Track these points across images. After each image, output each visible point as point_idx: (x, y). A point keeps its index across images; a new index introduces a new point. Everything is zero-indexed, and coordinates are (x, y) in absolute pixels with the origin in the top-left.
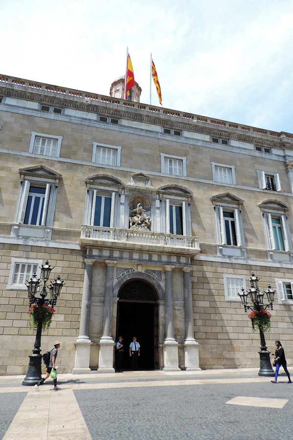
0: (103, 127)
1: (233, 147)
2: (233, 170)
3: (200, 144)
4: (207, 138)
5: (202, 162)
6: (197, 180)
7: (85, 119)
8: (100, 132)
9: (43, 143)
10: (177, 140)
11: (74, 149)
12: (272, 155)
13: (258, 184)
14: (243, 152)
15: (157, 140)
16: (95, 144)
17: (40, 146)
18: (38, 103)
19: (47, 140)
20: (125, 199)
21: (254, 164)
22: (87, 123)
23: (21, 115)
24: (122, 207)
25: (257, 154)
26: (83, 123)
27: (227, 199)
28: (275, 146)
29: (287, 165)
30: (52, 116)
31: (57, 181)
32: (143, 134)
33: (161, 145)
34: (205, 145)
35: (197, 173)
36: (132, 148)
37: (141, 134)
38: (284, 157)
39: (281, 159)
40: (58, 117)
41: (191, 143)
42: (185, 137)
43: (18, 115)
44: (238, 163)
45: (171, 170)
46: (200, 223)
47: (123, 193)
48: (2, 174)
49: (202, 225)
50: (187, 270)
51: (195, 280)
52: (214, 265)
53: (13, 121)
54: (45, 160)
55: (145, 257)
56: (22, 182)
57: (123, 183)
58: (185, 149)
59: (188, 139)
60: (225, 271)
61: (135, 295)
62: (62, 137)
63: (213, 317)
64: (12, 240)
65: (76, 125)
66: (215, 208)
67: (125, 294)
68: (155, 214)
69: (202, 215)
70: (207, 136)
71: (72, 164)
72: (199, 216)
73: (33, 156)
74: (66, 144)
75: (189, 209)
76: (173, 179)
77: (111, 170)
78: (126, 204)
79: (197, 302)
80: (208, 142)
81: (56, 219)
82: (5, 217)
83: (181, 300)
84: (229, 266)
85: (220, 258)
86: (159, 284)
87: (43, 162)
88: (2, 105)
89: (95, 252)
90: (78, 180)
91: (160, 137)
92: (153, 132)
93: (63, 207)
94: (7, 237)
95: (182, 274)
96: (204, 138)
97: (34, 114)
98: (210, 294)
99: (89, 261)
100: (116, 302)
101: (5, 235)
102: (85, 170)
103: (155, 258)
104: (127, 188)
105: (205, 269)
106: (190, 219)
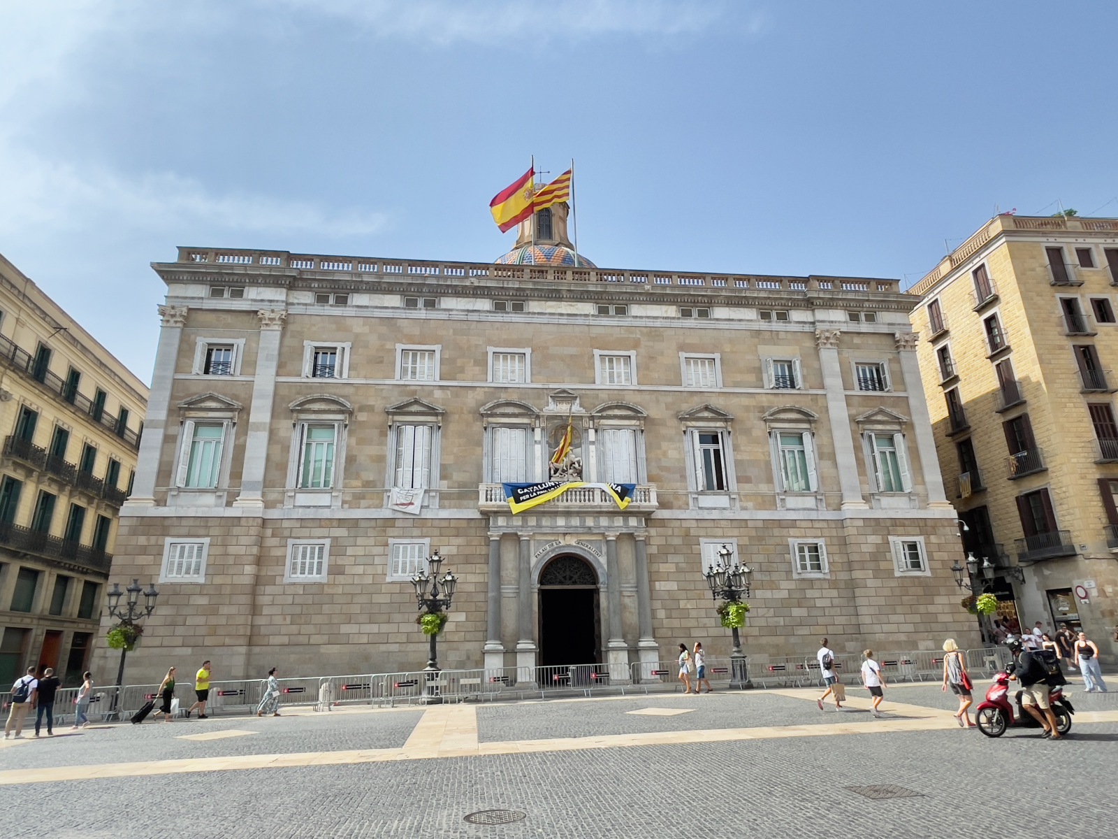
0: (500, 319)
1: (717, 320)
2: (718, 361)
3: (658, 323)
4: (672, 311)
5: (662, 354)
6: (655, 388)
7: (473, 311)
8: (497, 328)
9: (414, 361)
10: (621, 323)
11: (459, 362)
12: (790, 322)
13: (761, 380)
14: (736, 326)
15: (586, 328)
16: (491, 350)
17: (410, 365)
18: (399, 296)
19: (419, 353)
20: (542, 433)
21: (756, 346)
22: (475, 317)
23: (377, 320)
24: (538, 448)
25: (763, 325)
26: (470, 318)
27: (706, 414)
28: (796, 305)
29: (818, 339)
30: (421, 313)
31: (440, 418)
32: (564, 321)
33: (594, 336)
34: (668, 324)
35: (656, 375)
36: (547, 348)
37: (561, 321)
38: (813, 323)
39: (807, 328)
40: (433, 315)
41: (643, 324)
42: (634, 317)
43: (373, 320)
44: (727, 348)
45: (611, 375)
46: (660, 459)
47: (537, 425)
48: (362, 417)
49: (664, 463)
50: (639, 536)
51: (653, 550)
52: (685, 524)
53: (368, 331)
54: (419, 388)
55: (575, 521)
56: (390, 427)
57: (536, 410)
58: (634, 336)
59: (638, 319)
60: (702, 532)
61: (565, 578)
62: (440, 346)
63: (682, 604)
64: (386, 513)
65: (459, 324)
66: (685, 432)
67: (549, 577)
68: (589, 453)
69: (664, 445)
70: (671, 307)
71: (459, 388)
72: (659, 448)
73: (402, 383)
74: (447, 356)
75: (642, 439)
76: (616, 392)
77: (517, 390)
78: (544, 442)
79: (657, 583)
80: (674, 318)
81: (443, 477)
82: (373, 481)
83: (632, 581)
84: (710, 524)
85: (694, 513)
86: (598, 560)
87: (416, 390)
88: (349, 307)
89: (501, 521)
90: (470, 412)
91: (592, 323)
92: (581, 315)
93: (452, 457)
94: (379, 510)
95: (633, 543)
96: (666, 311)
97: (396, 315)
98: (679, 570)
99: (494, 535)
100: (536, 590)
101: (376, 507)
102: (479, 395)
103: (590, 522)
104: (543, 416)
105: (670, 533)
106: (644, 456)
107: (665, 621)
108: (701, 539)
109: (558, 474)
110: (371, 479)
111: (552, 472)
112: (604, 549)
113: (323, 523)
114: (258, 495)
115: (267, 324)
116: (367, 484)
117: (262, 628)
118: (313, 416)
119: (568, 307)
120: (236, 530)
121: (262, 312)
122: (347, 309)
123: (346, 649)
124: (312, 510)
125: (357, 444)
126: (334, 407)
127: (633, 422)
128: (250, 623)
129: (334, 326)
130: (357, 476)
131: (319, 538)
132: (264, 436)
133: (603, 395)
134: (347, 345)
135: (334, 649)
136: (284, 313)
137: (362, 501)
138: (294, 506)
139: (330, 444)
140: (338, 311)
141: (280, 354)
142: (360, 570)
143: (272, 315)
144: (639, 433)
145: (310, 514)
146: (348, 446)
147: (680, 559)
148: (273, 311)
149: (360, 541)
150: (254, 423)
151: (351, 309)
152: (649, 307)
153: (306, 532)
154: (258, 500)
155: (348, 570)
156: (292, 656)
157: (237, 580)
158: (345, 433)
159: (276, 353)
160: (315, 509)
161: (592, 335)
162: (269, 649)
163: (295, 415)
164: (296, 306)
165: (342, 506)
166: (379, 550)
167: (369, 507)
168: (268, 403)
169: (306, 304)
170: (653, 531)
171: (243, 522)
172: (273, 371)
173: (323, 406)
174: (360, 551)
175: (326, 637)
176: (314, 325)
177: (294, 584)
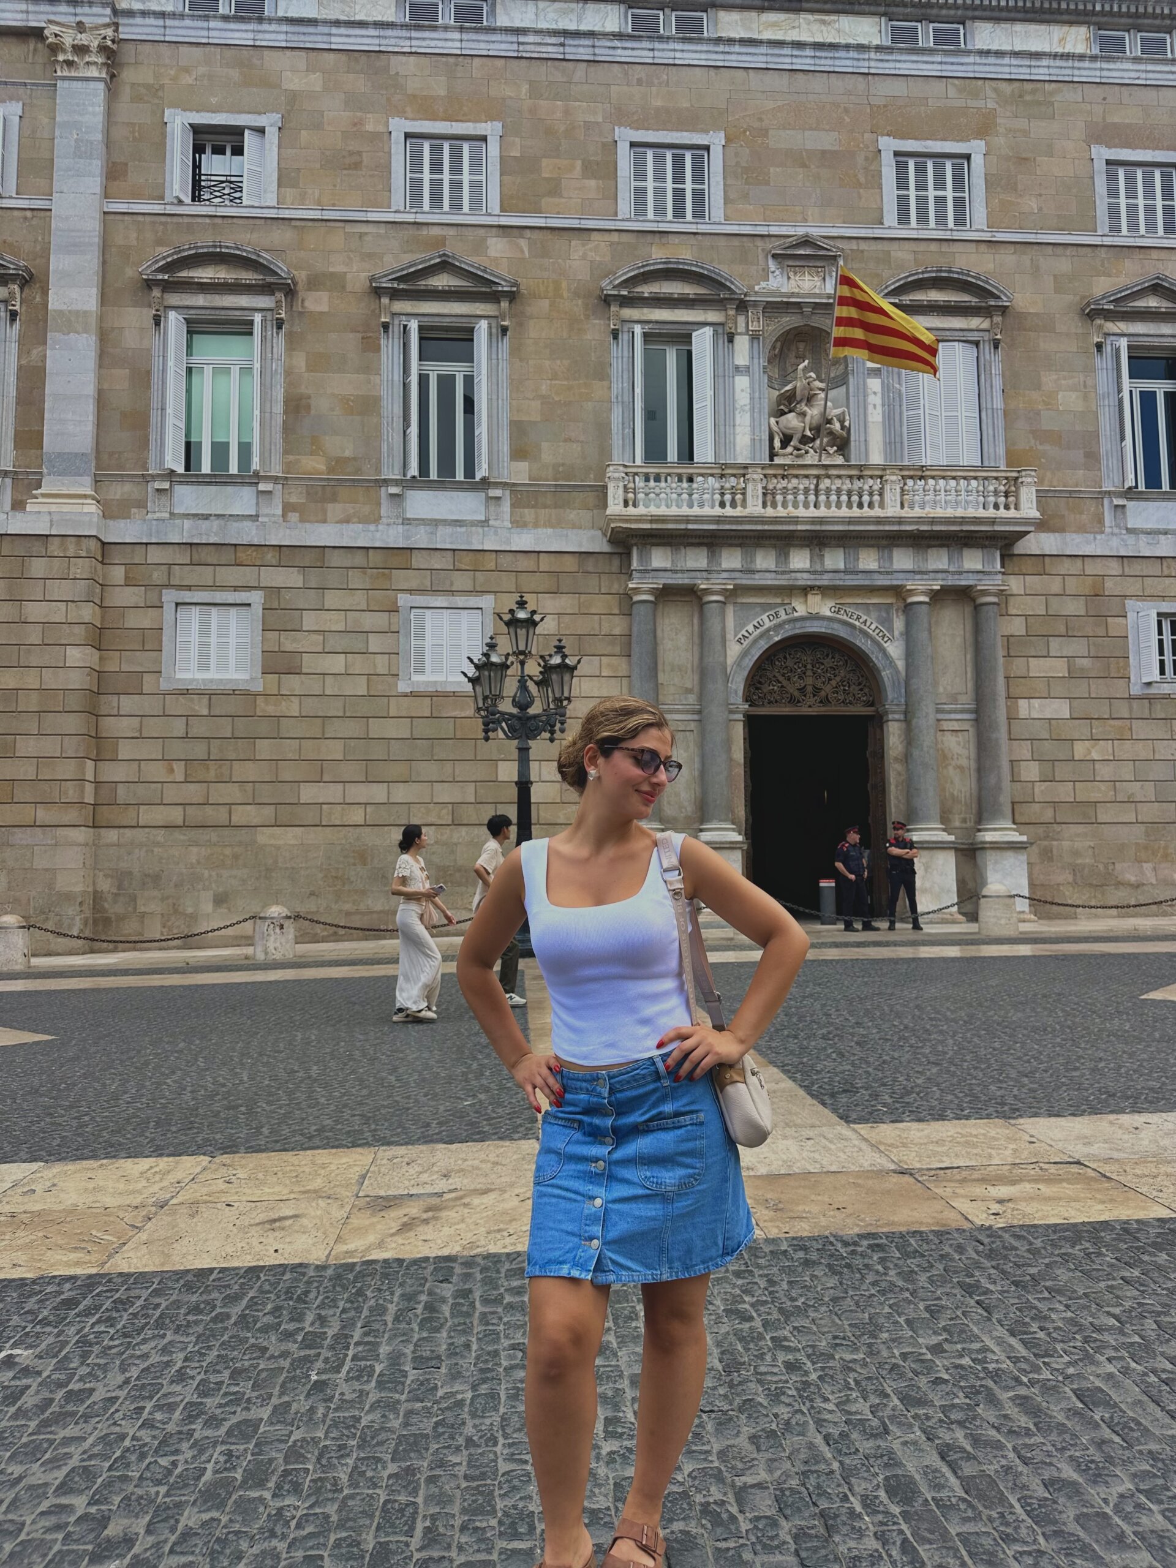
0: (645, 56)
3: (1041, 71)
4: (1078, 39)
5: (1049, 151)
6: (1030, 238)
7: (577, 34)
8: (639, 82)
9: (436, 166)
10: (947, 70)
15: (862, 81)
16: (625, 135)
17: (426, 174)
19: (446, 146)
20: (752, 347)
22: (580, 50)
23: (343, 57)
24: (742, 383)
26: (571, 52)
27: (1152, 302)
30: (449, 39)
31: (504, 304)
33: (881, 102)
34: (1066, 74)
35: (1031, 204)
36: (764, 132)
37: (800, 63)
40: (478, 43)
41: (1004, 72)
42: (979, 52)
43: (332, 55)
45: (922, 204)
46: (1038, 413)
47: (741, 328)
48: (316, 302)
49: (1047, 423)
50: (984, 593)
51: (1017, 627)
52: (1091, 568)
53: (318, 88)
54: (452, 232)
55: (835, 559)
56: (386, 327)
57: (739, 286)
58: (980, 104)
59: (992, 60)
60: (1133, 587)
61: (802, 690)
62: (498, 125)
63: (1080, 750)
64: (390, 535)
65: (543, 67)
66: (1099, 347)
67: (766, 688)
68: (865, 396)
69: (1049, 379)
70: (1074, 30)
71: (548, 235)
72: (1038, 387)
73: (410, 218)
74: (516, 153)
75: (996, 364)
76: (933, 247)
77: (692, 240)
78: (756, 369)
79: (1022, 703)
80: (1081, 57)
81: (518, 453)
82: (355, 459)
83: (963, 699)
84: (1155, 568)
85: (1115, 542)
86: (883, 651)
87: (444, 238)
88: (270, 20)
89: (659, 558)
90: (576, 294)
91: (875, 67)
92: (847, 47)
93: (536, 404)
94: (372, 527)
95: (968, 609)
96: (1062, 40)
97: (388, 45)
98: (1074, 675)
99: (642, 586)
100: (740, 717)
101: (365, 520)
102: (597, 251)
103: (869, 560)
104: (755, 304)
105: (1055, 585)
106: (998, 403)
107: (1039, 788)
108: (1129, 603)
109: (789, 449)
110: (347, 453)
111: (777, 443)
112: (899, 624)
113: (242, 555)
114: (85, 486)
115: (70, 64)
116: (338, 463)
117: (121, 790)
118: (200, 300)
119: (815, 27)
120: (38, 567)
121: (56, 29)
122: (265, 27)
123: (315, 836)
124: (215, 524)
125: (308, 370)
126: (248, 276)
127: (975, 322)
128: (90, 776)
129: (235, 74)
130: (316, 447)
131: (236, 588)
132: (86, 344)
133: (901, 254)
134: (269, 121)
135: (290, 837)
136: (109, 32)
137: (330, 506)
138: (172, 514)
139: (246, 370)
140: (241, 34)
141: (108, 143)
142: (337, 663)
143: (83, 39)
144: (987, 348)
145: (210, 533)
146: (288, 373)
147: (1077, 647)
148: (80, 27)
149: (332, 599)
150: (61, 313)
151: (274, 27)
152: (1019, 27)
153: (205, 574)
154: (85, 496)
155: (309, 663)
156: (195, 850)
157: (51, 679)
158: (280, 343)
159: (98, 136)
160: (221, 522)
161: (874, 101)
162: (140, 835)
163: (156, 293)
164: (139, 20)
165: (284, 515)
166: (379, 620)
167: (348, 522)
168: (90, 261)
169: (162, 15)
170: (1015, 584)
171: (54, 547)
172: (94, 183)
173: (222, 274)
174: (334, 621)
175: (269, 811)
176: (187, 70)
177: (186, 693)
